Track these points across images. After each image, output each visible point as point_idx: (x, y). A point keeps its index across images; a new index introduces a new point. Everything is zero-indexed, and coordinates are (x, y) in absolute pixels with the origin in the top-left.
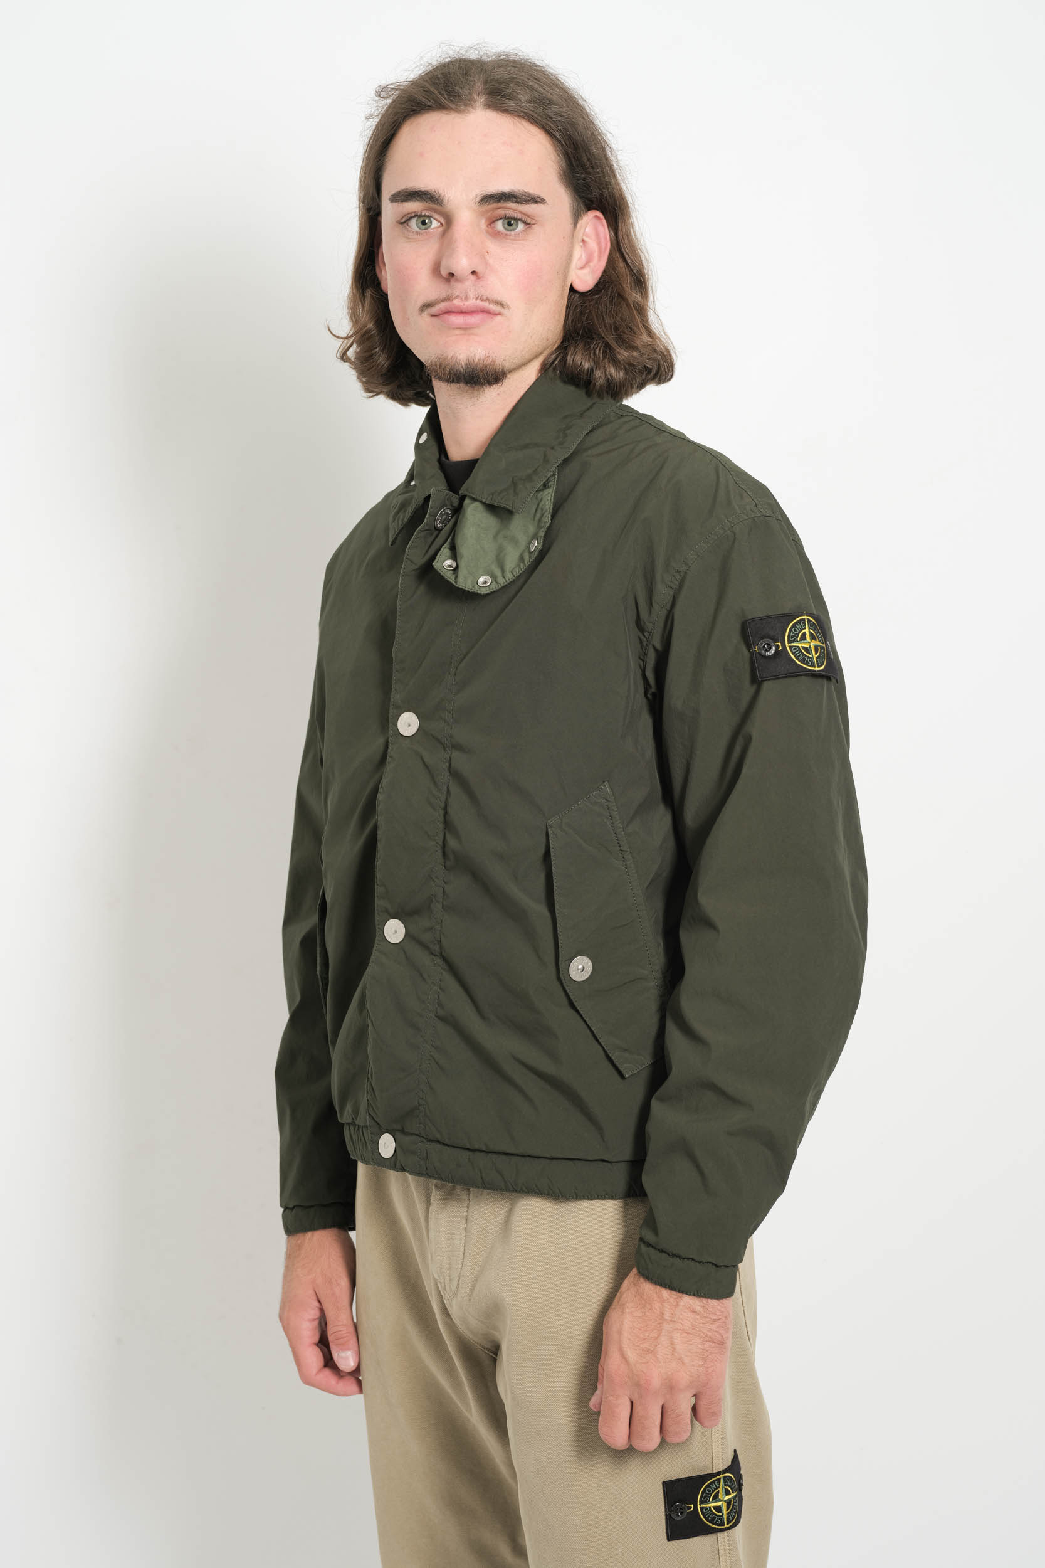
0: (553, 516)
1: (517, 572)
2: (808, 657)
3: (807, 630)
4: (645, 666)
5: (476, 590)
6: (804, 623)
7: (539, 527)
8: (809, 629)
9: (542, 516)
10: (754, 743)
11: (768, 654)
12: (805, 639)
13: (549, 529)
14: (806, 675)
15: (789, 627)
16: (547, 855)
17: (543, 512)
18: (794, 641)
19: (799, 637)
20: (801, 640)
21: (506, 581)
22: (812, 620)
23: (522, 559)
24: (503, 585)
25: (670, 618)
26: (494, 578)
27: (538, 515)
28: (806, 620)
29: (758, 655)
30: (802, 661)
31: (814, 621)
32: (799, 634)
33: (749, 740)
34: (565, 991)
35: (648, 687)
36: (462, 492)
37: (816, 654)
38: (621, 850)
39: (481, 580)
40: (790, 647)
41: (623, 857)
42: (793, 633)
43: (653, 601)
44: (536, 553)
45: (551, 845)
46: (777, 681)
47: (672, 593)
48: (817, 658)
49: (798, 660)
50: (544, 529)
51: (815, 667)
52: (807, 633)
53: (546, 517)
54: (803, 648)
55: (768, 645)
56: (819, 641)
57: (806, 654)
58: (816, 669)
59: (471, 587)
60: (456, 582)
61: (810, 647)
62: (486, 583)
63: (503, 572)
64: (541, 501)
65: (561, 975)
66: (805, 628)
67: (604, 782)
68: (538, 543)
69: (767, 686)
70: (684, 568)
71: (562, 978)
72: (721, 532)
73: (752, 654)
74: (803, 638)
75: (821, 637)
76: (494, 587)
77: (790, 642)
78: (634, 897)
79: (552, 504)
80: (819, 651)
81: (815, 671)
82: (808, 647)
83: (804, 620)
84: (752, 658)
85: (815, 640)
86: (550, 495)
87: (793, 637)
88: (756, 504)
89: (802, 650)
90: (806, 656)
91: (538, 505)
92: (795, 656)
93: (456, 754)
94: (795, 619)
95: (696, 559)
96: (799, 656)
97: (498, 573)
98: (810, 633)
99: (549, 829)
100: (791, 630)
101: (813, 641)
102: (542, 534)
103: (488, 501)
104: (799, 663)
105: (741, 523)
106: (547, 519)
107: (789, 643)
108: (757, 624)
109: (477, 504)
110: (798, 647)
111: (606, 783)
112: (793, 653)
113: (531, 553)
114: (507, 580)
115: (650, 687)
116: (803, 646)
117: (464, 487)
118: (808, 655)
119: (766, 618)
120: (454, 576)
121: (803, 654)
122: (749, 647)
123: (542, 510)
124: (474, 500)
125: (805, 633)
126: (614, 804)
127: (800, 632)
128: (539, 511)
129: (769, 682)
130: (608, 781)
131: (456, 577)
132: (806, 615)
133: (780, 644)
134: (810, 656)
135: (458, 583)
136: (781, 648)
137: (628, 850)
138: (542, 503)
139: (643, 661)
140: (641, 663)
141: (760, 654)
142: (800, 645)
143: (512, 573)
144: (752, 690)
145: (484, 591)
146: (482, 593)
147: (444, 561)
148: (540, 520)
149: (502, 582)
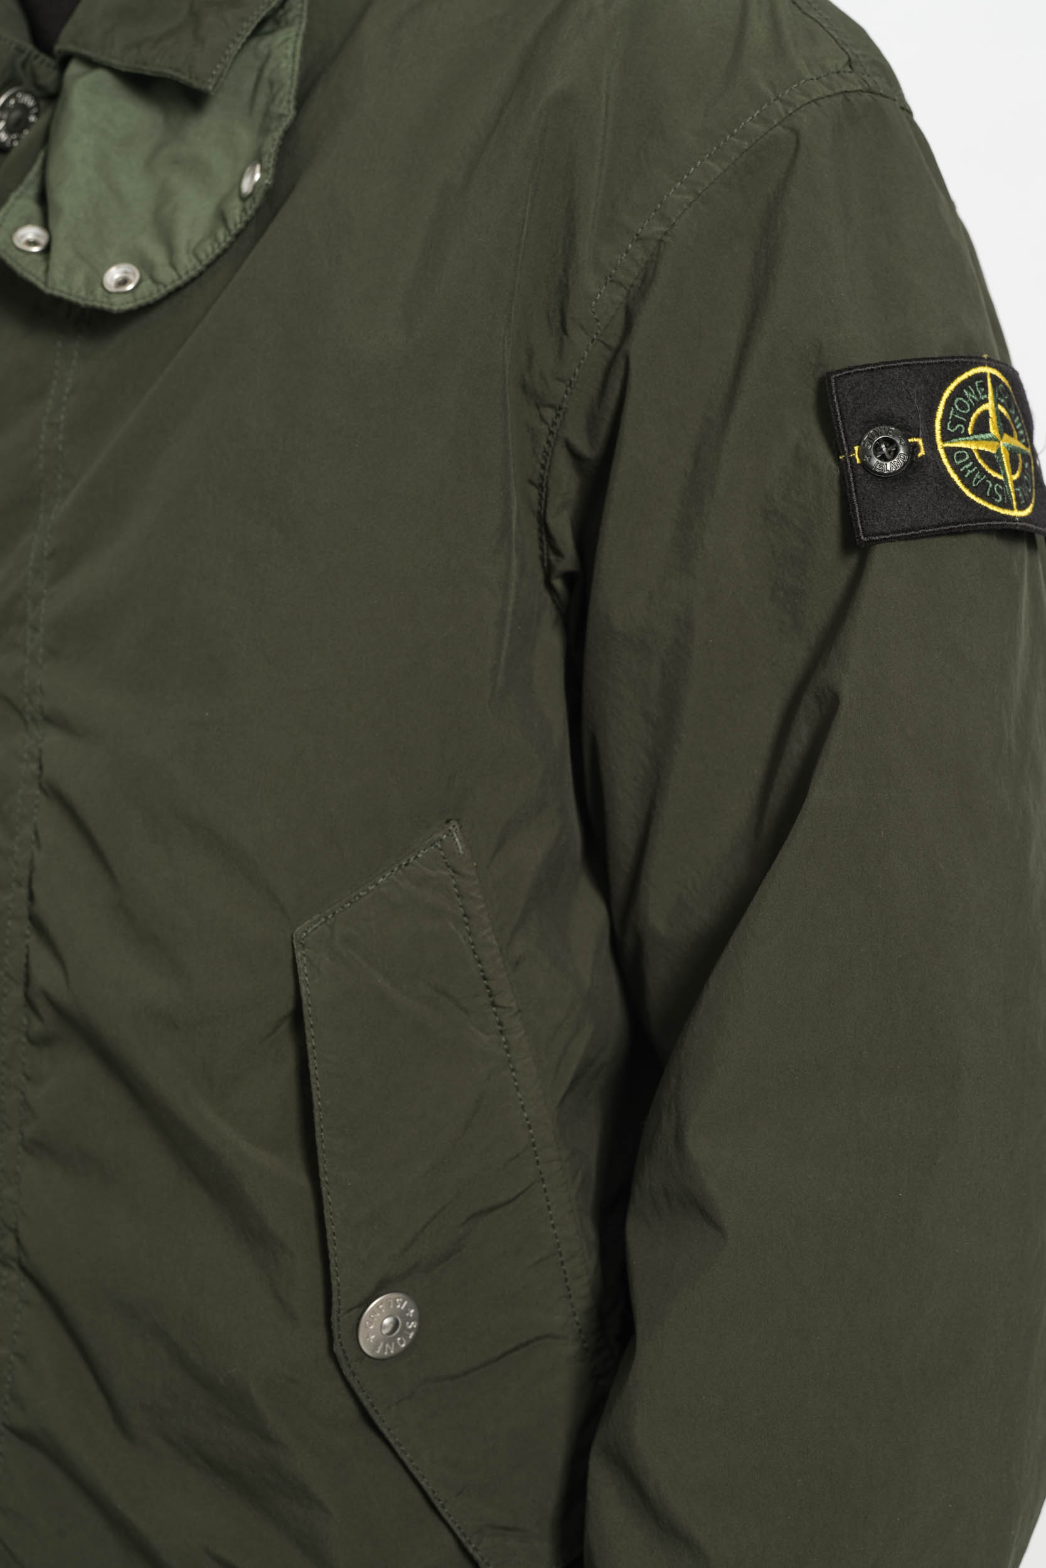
0: (302, 100)
1: (209, 251)
2: (996, 480)
3: (989, 406)
4: (544, 502)
5: (98, 301)
6: (984, 385)
7: (264, 131)
8: (997, 402)
9: (272, 99)
10: (843, 711)
11: (889, 467)
12: (986, 430)
13: (289, 134)
14: (988, 531)
15: (946, 395)
16: (297, 1018)
17: (275, 89)
18: (957, 435)
19: (971, 424)
20: (975, 432)
21: (180, 277)
22: (1003, 379)
23: (221, 217)
24: (170, 287)
25: (619, 372)
26: (146, 267)
27: (261, 100)
28: (989, 380)
29: (860, 471)
30: (980, 491)
31: (1007, 383)
32: (970, 414)
33: (831, 705)
34: (348, 1385)
35: (553, 557)
36: (63, 45)
37: (1014, 472)
38: (493, 1004)
39: (114, 274)
40: (947, 450)
41: (500, 1024)
42: (956, 412)
43: (569, 322)
44: (259, 198)
45: (304, 998)
46: (913, 542)
47: (619, 296)
48: (1016, 483)
49: (968, 486)
50: (278, 134)
51: (1012, 508)
52: (992, 414)
53: (281, 102)
54: (982, 454)
55: (890, 442)
56: (1020, 438)
57: (990, 471)
58: (1016, 513)
59: (83, 294)
60: (46, 283)
61: (999, 452)
62: (124, 282)
63: (171, 251)
64: (268, 57)
65: (337, 1348)
66: (986, 401)
67: (448, 821)
68: (262, 171)
69: (882, 557)
70: (659, 228)
71: (340, 1354)
72: (760, 128)
73: (841, 465)
74: (982, 426)
75: (1022, 428)
76: (151, 292)
77: (946, 437)
78: (530, 1127)
79: (297, 68)
80: (1020, 467)
81: (1013, 519)
82: (994, 452)
83: (982, 376)
84: (843, 479)
85: (1011, 434)
86: (290, 45)
87: (955, 422)
88: (850, 60)
89: (980, 461)
90: (989, 476)
91: (261, 70)
92: (961, 476)
93: (53, 738)
94: (961, 373)
95: (690, 205)
96: (972, 475)
97: (158, 255)
98: (999, 414)
99: (298, 955)
100: (949, 403)
101: (1006, 436)
102: (271, 145)
103: (126, 63)
104: (972, 497)
105: (813, 105)
106: (286, 107)
107: (944, 440)
108: (858, 384)
109: (101, 75)
110: (969, 451)
111: (453, 826)
112: (956, 469)
113: (244, 198)
114: (182, 273)
115: (558, 553)
116: (981, 448)
117: (69, 29)
118: (994, 474)
119: (885, 367)
120: (42, 268)
121: (983, 472)
122: (836, 448)
123: (271, 84)
124: (92, 63)
125: (985, 413)
126: (476, 882)
127: (973, 410)
128: (264, 88)
129: (891, 546)
130: (458, 820)
131: (47, 270)
132: (990, 366)
133: (920, 441)
134: (1001, 477)
135: (50, 284)
136: (922, 453)
137: (513, 1004)
138: (271, 64)
139: (540, 487)
140: (534, 492)
141: (865, 466)
142: (973, 447)
143: (196, 256)
144: (844, 571)
145: (119, 305)
146: (115, 308)
147: (16, 229)
148: (267, 114)
149: (169, 278)
